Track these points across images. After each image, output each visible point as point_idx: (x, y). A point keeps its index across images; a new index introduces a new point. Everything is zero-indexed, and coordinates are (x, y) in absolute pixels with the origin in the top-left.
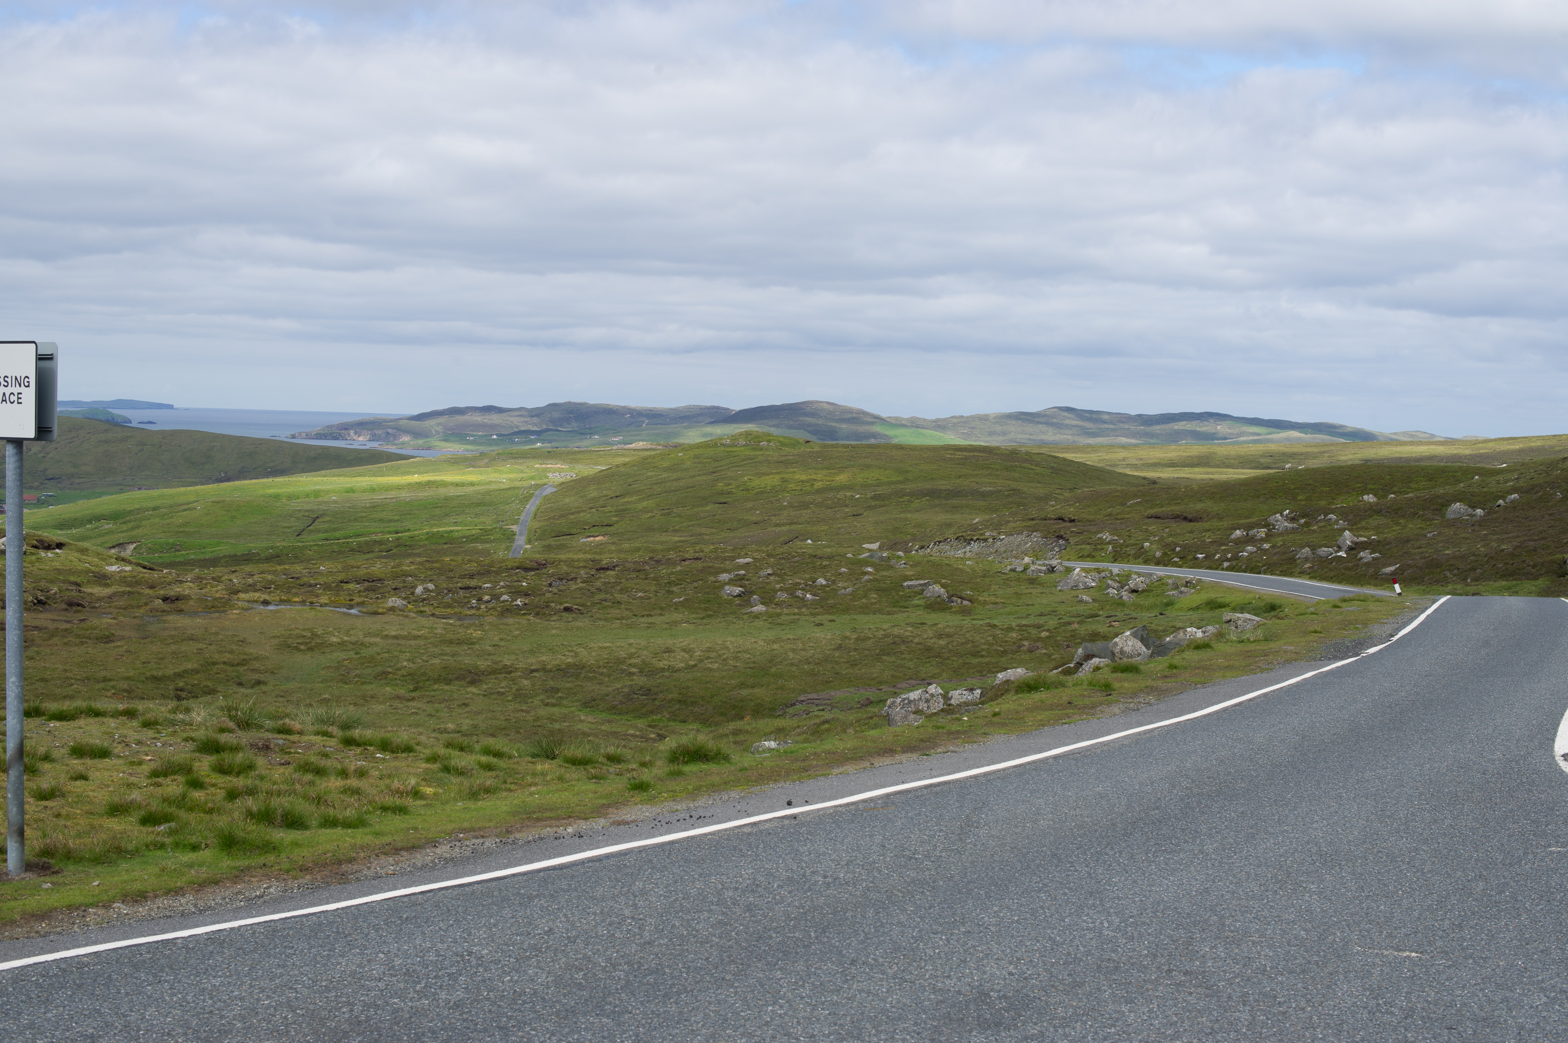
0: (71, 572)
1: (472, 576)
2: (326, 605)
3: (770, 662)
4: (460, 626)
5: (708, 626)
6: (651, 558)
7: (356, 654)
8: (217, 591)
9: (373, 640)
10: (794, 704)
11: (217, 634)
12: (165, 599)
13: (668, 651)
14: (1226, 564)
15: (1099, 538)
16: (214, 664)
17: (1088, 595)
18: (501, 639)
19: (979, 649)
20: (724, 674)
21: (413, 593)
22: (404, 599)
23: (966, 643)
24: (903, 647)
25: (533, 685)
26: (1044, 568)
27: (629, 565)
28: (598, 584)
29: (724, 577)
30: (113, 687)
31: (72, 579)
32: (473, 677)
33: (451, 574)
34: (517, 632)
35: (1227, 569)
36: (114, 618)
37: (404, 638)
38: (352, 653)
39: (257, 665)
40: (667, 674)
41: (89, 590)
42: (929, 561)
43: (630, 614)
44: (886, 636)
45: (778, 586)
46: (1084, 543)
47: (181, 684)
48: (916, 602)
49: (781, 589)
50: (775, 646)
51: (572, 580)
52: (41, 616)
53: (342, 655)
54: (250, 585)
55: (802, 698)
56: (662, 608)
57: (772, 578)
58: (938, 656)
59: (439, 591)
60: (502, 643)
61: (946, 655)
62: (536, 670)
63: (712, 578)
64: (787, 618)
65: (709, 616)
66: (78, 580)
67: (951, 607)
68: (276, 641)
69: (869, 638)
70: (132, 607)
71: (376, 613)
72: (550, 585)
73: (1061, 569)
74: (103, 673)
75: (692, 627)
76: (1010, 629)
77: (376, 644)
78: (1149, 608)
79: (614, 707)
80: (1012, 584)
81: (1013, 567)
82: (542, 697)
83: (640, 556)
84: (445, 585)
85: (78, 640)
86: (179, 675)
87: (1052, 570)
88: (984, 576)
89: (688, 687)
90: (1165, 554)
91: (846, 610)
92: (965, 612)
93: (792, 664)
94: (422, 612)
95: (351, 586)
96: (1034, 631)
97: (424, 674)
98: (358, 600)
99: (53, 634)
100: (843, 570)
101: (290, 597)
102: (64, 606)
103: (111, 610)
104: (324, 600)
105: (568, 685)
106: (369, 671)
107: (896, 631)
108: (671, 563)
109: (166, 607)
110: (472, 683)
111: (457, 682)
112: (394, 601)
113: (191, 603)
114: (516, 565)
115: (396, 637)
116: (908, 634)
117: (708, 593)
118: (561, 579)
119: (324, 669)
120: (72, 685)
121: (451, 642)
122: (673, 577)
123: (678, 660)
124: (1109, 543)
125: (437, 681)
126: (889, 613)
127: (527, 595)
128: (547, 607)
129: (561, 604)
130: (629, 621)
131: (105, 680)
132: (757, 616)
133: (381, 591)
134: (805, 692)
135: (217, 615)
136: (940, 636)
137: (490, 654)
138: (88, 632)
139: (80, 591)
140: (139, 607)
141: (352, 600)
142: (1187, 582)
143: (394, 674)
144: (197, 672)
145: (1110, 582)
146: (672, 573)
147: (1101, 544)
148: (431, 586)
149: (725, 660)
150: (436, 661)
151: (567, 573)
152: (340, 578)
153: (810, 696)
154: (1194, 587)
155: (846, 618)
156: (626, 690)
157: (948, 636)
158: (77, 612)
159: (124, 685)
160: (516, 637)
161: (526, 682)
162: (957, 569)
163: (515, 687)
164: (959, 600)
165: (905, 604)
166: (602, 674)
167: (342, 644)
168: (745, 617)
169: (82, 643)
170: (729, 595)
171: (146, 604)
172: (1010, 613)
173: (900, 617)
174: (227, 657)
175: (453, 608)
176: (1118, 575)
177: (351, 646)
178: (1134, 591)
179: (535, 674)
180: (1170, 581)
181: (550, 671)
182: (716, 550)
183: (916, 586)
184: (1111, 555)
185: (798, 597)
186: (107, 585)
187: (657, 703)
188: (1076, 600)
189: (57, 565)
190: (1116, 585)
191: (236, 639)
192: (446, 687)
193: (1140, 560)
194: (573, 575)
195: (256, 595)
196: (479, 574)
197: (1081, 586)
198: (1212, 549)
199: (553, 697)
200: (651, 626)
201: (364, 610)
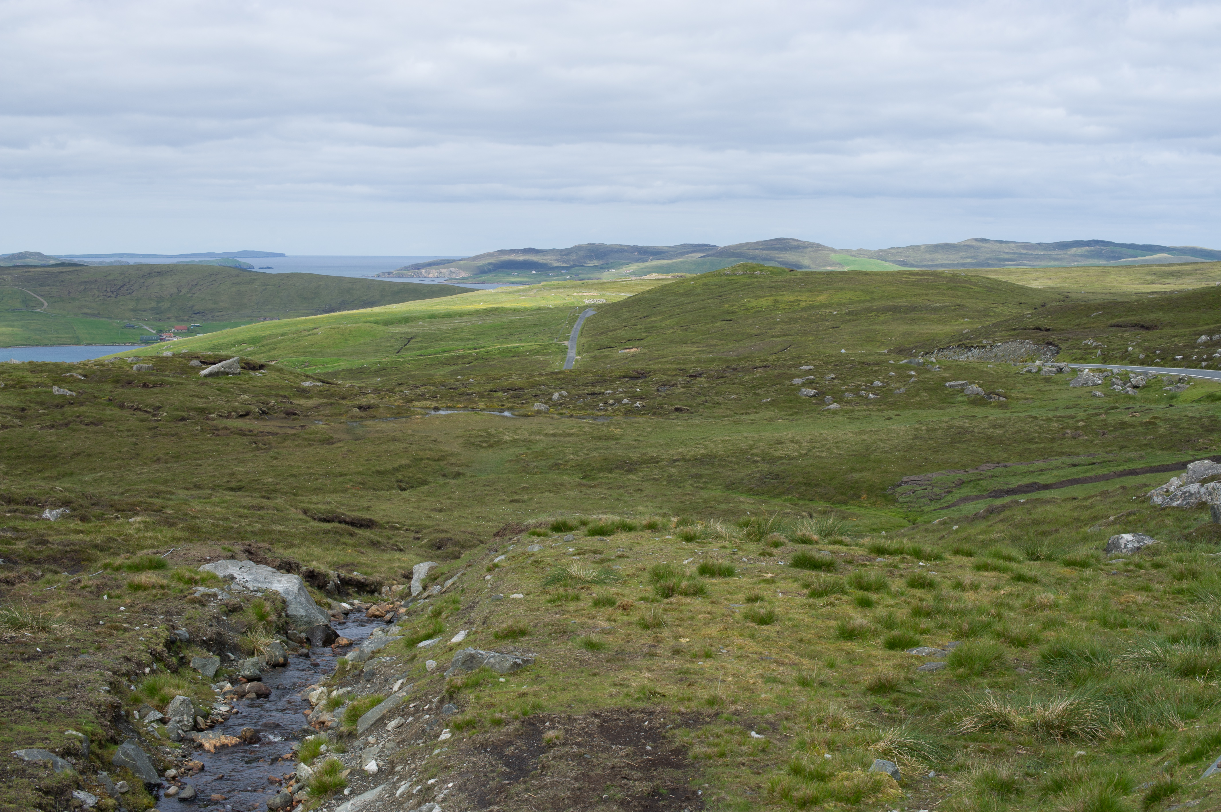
0: (278, 387)
1: (593, 384)
2: (484, 409)
3: (867, 449)
4: (602, 424)
5: (799, 422)
6: (727, 367)
7: (528, 449)
8: (395, 401)
9: (538, 438)
10: (900, 485)
11: (413, 435)
12: (360, 408)
13: (779, 442)
14: (1204, 364)
15: (1086, 344)
16: (421, 459)
17: (1101, 391)
18: (638, 435)
19: (1031, 437)
20: (834, 460)
21: (550, 399)
22: (545, 403)
23: (1019, 432)
24: (969, 436)
25: (680, 472)
26: (1054, 369)
27: (713, 373)
28: (696, 388)
29: (797, 381)
30: (351, 481)
31: (282, 393)
32: (630, 467)
33: (576, 383)
34: (650, 429)
35: (1206, 367)
36: (327, 424)
37: (561, 435)
38: (524, 448)
39: (453, 460)
40: (784, 461)
41: (297, 402)
42: (957, 365)
43: (732, 413)
44: (950, 427)
45: (843, 388)
46: (1074, 348)
47: (400, 477)
48: (960, 399)
49: (847, 390)
50: (864, 437)
51: (673, 386)
52: (268, 423)
53: (518, 451)
54: (420, 395)
55: (905, 479)
56: (755, 408)
57: (836, 381)
58: (1001, 443)
59: (571, 396)
60: (640, 438)
61: (1007, 442)
62: (678, 460)
63: (787, 382)
64: (859, 413)
65: (797, 413)
66: (286, 394)
67: (991, 403)
68: (461, 440)
69: (936, 429)
70: (336, 415)
71: (526, 416)
72: (658, 390)
73: (1068, 370)
74: (339, 470)
75: (786, 422)
76: (1049, 420)
77: (540, 441)
78: (1157, 401)
79: (751, 489)
80: (1032, 382)
81: (1027, 369)
82: (690, 482)
83: (718, 365)
84: (575, 392)
85: (306, 443)
86: (396, 470)
87: (1060, 370)
88: (1007, 376)
89: (809, 472)
90: (1147, 356)
91: (906, 407)
92: (1002, 406)
93: (886, 452)
94: (562, 414)
95: (500, 394)
96: (1071, 422)
97: (589, 465)
98: (508, 405)
99: (286, 437)
100: (892, 373)
101: (455, 404)
102: (284, 415)
103: (320, 417)
104: (481, 405)
105: (707, 472)
106: (543, 463)
107: (957, 423)
108: (746, 371)
109: (363, 414)
110: (630, 471)
111: (617, 471)
112: (538, 406)
113: (381, 410)
114: (623, 374)
115: (554, 435)
116: (967, 425)
117: (788, 394)
118: (664, 385)
119: (507, 462)
120: (317, 479)
121: (600, 438)
122: (755, 382)
123: (791, 450)
124: (1096, 348)
125: (600, 470)
126: (941, 408)
127: (642, 399)
128: (662, 408)
129: (672, 405)
130: (735, 419)
131: (342, 475)
132: (835, 413)
133: (525, 397)
134: (906, 475)
135: (404, 419)
136: (995, 427)
137: (635, 448)
138: (313, 436)
139: (291, 403)
140: (341, 414)
141: (503, 405)
142: (1180, 379)
143: (565, 465)
144: (409, 466)
145: (1114, 380)
146: (755, 379)
147: (1090, 349)
148: (565, 393)
149: (828, 449)
150: (595, 454)
151: (668, 381)
152: (489, 388)
153: (913, 477)
154: (1189, 383)
155: (907, 413)
156: (758, 475)
157: (1001, 426)
158: (294, 419)
159: (359, 478)
160: (650, 433)
161: (673, 470)
162: (982, 371)
163: (666, 475)
164: (997, 397)
165: (952, 401)
166: (731, 462)
167: (515, 441)
168: (825, 413)
169: (310, 445)
170: (806, 395)
171: (347, 412)
172: (1040, 407)
173: (952, 411)
174: (429, 454)
175: (586, 410)
176: (1118, 374)
177: (522, 444)
178: (1135, 387)
179: (677, 463)
180: (1165, 378)
181: (689, 460)
182: (778, 360)
183: (956, 386)
184: (1101, 358)
185: (861, 396)
186: (308, 398)
187: (786, 485)
188: (1090, 395)
189: (266, 382)
190: (1120, 382)
191: (430, 439)
192: (610, 475)
193: (1126, 361)
194: (674, 382)
195: (428, 403)
196: (598, 382)
197: (1090, 383)
198: (1187, 351)
199: (699, 482)
200: (753, 422)
201: (516, 413)
